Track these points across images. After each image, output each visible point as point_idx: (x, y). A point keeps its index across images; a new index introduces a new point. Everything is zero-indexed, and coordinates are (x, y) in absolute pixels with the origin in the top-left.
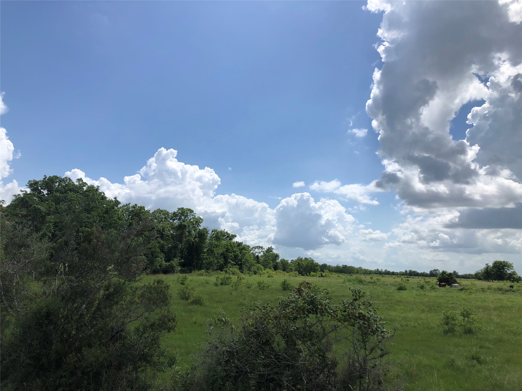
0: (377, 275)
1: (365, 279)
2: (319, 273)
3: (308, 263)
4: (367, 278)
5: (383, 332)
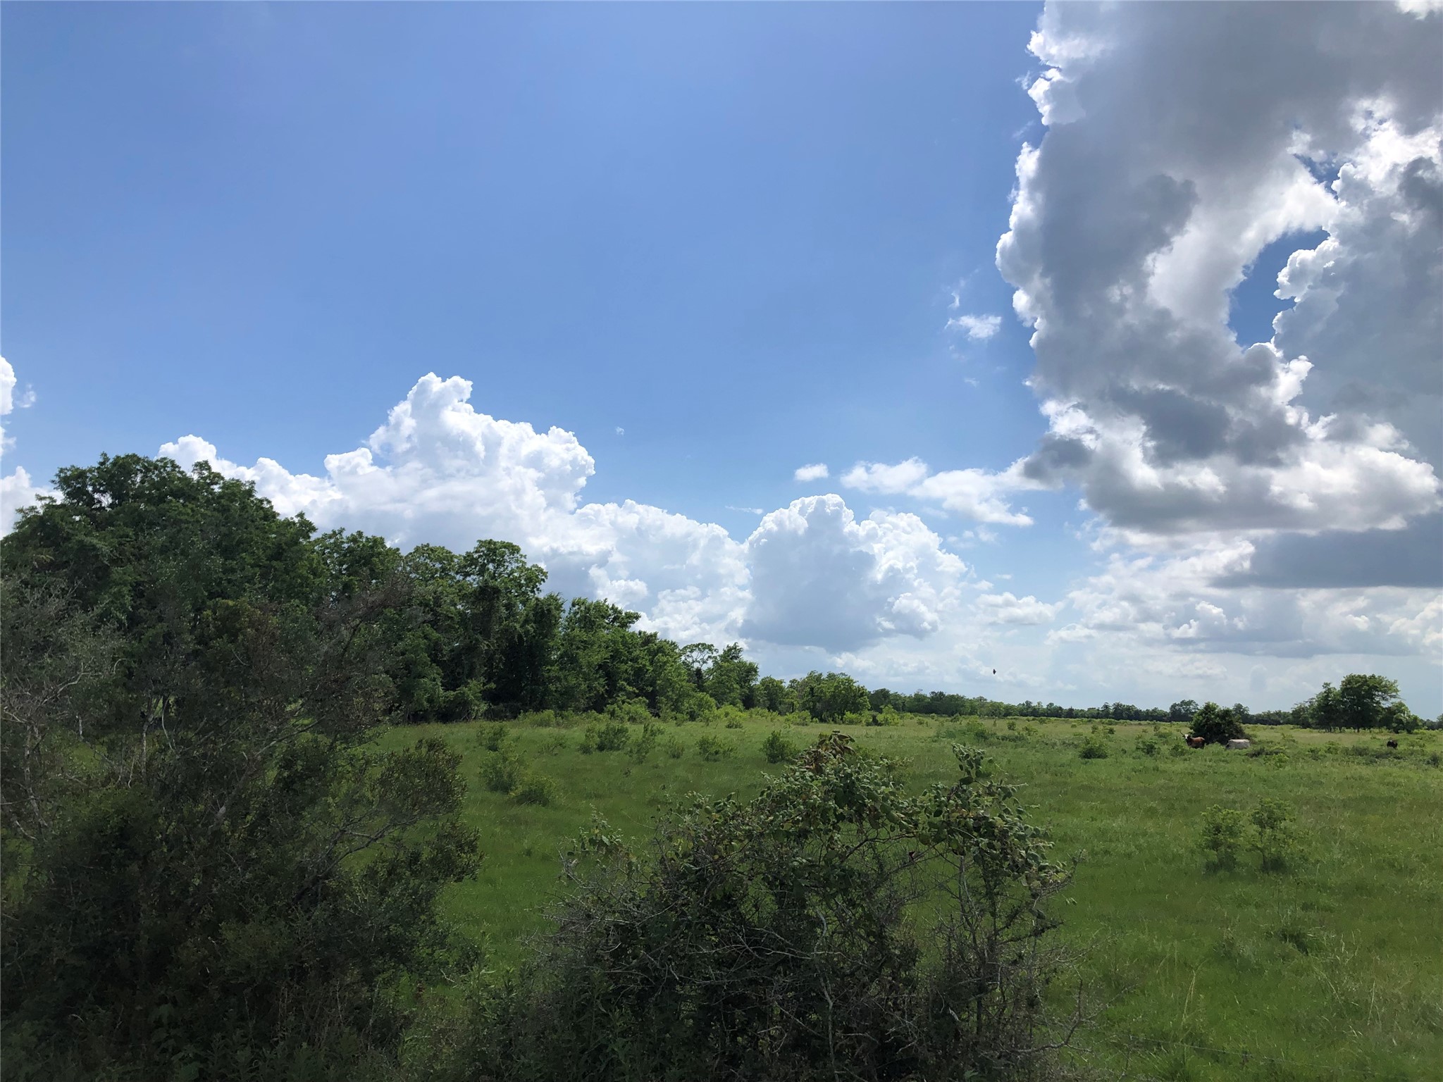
0: (1025, 718)
1: (994, 730)
2: (867, 715)
3: (836, 687)
5: (1042, 869)
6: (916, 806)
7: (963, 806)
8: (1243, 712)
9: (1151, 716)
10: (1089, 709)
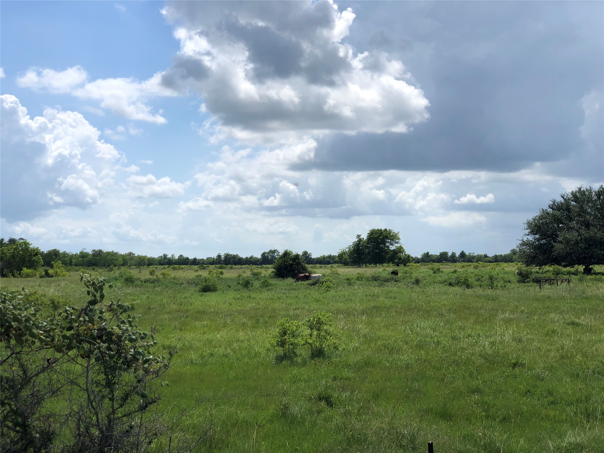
0: (163, 266)
1: (139, 276)
2: (41, 271)
3: (15, 249)
4: (145, 274)
5: (146, 361)
6: (53, 325)
7: (89, 321)
8: (308, 256)
9: (249, 261)
10: (208, 258)
